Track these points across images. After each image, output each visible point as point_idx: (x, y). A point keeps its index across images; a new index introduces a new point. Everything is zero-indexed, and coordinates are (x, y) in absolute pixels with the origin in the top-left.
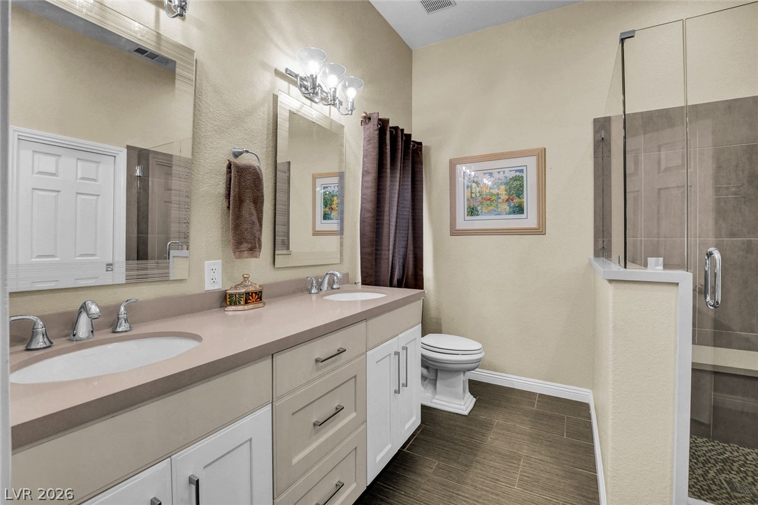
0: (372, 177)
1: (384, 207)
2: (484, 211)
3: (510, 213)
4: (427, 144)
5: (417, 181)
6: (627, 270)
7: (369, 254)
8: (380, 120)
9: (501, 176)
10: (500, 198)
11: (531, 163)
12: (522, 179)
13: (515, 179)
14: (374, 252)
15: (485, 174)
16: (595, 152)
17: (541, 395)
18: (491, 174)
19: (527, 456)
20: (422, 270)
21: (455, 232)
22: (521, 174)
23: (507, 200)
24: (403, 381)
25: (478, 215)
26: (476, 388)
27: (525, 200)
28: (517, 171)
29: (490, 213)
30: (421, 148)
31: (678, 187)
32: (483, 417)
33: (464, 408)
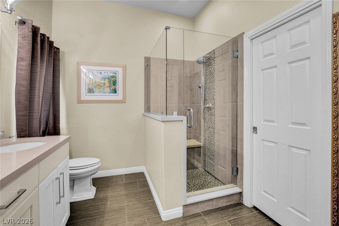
0: (26, 63)
1: (35, 84)
2: (97, 91)
3: (110, 93)
4: (63, 51)
5: (56, 70)
6: (167, 117)
7: (24, 116)
8: (33, 26)
9: (106, 74)
10: (105, 85)
11: (120, 71)
12: (116, 77)
13: (113, 77)
14: (28, 114)
15: (98, 72)
16: (145, 70)
17: (125, 175)
18: (101, 73)
19: (127, 205)
20: (59, 123)
21: (80, 102)
22: (115, 75)
23: (109, 87)
24: (62, 194)
25: (93, 93)
26: (96, 182)
27: (117, 87)
28: (113, 73)
29: (100, 92)
30: (59, 51)
31: (170, 87)
32: (102, 195)
33: (91, 195)
